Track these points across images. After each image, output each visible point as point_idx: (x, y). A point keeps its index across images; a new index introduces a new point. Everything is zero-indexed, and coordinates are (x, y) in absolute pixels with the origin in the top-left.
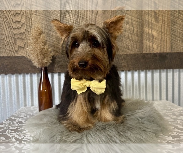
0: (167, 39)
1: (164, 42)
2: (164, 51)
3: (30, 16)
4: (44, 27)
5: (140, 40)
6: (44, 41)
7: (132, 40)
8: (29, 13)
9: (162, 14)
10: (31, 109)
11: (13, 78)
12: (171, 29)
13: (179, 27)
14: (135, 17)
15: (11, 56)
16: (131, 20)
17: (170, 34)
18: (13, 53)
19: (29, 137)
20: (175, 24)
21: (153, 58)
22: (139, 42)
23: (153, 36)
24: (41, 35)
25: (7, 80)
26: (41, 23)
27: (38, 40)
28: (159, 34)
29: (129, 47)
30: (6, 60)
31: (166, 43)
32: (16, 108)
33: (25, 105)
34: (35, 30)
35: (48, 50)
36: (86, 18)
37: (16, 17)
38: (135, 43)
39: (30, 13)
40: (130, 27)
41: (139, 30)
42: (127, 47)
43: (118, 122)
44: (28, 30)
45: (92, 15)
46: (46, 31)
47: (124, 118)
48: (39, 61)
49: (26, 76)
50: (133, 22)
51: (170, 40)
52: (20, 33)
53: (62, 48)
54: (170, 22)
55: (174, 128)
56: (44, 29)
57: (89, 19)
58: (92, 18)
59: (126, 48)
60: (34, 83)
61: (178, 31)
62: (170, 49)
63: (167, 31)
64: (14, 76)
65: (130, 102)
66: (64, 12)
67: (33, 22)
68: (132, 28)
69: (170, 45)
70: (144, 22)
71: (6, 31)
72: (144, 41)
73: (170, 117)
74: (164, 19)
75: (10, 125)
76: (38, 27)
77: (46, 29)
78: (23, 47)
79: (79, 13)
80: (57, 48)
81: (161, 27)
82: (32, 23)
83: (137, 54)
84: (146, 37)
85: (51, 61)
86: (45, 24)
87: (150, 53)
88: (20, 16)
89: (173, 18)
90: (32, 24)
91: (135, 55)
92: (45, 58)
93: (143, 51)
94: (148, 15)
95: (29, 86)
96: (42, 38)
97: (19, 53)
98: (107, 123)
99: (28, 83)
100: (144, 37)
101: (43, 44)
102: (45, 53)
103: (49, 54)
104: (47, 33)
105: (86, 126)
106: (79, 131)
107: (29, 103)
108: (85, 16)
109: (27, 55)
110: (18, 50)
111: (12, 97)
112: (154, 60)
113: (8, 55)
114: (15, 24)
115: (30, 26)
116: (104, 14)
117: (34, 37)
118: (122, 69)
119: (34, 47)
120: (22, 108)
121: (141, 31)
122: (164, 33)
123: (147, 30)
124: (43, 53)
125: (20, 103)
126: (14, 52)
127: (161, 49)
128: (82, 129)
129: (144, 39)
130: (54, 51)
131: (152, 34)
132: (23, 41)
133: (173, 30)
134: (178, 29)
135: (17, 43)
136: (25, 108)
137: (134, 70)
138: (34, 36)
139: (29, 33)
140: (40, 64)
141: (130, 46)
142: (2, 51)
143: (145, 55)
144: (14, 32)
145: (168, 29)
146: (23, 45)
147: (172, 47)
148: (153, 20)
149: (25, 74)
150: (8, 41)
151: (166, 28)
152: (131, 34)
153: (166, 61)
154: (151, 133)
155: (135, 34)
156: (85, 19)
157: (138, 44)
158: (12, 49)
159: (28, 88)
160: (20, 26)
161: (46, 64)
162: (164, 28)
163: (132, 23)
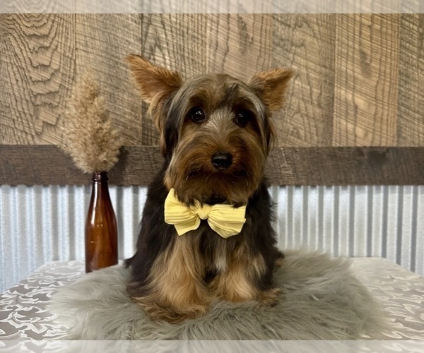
0: (388, 115)
1: (381, 122)
2: (380, 143)
3: (72, 55)
4: (102, 80)
5: (326, 116)
6: (102, 111)
7: (307, 115)
8: (70, 47)
9: (378, 56)
10: (69, 267)
11: (30, 195)
12: (399, 93)
13: (418, 88)
14: (315, 63)
15: (26, 144)
16: (305, 69)
17: (397, 105)
18: (30, 137)
19: (60, 330)
20: (409, 81)
21: (353, 159)
22: (323, 121)
23: (356, 107)
24: (94, 98)
25: (15, 198)
26: (97, 70)
27: (88, 110)
28: (371, 103)
29: (300, 130)
30: (13, 152)
31: (387, 124)
32: (35, 262)
33: (56, 258)
34: (81, 87)
35: (110, 134)
36: (200, 61)
37: (40, 55)
38: (313, 123)
39: (72, 46)
40: (304, 85)
41: (323, 94)
42: (295, 131)
43: (265, 302)
44: (67, 86)
45: (215, 55)
46: (107, 89)
47: (279, 293)
48: (89, 159)
49: (60, 191)
50: (311, 74)
51: (396, 117)
52: (48, 93)
53: (144, 129)
54: (398, 76)
55: (395, 322)
56: (102, 83)
57: (207, 63)
58: (214, 61)
59: (292, 135)
60: (76, 208)
61: (415, 97)
62: (396, 139)
63: (389, 96)
64: (31, 191)
65: (295, 258)
66: (151, 47)
67: (78, 67)
68: (308, 87)
69: (395, 131)
70: (336, 75)
71: (15, 87)
72: (335, 119)
73: (387, 295)
74: (383, 69)
75: (17, 301)
76: (89, 79)
77: (107, 84)
78: (54, 123)
79: (186, 50)
80: (131, 129)
81: (376, 87)
82: (75, 70)
83: (318, 149)
84: (340, 109)
85: (116, 160)
86: (105, 73)
87: (348, 148)
88: (49, 54)
89: (405, 68)
90: (75, 72)
91: (312, 150)
92: (102, 150)
93: (331, 143)
94: (347, 59)
95: (66, 215)
96: (97, 106)
97: (45, 137)
98: (239, 304)
99: (63, 207)
100: (335, 110)
101: (99, 120)
102: (103, 141)
103: (113, 143)
104: (111, 94)
105: (190, 309)
106: (173, 320)
107: (64, 253)
108: (198, 58)
109: (62, 143)
110: (43, 131)
111: (25, 237)
112: (356, 163)
113: (19, 143)
114: (36, 71)
115: (72, 77)
116: (243, 53)
117: (79, 103)
118: (281, 181)
119: (78, 126)
120: (49, 263)
121: (328, 95)
122: (382, 101)
123: (343, 92)
124: (99, 141)
125: (45, 252)
126: (33, 137)
127: (373, 138)
128: (181, 316)
129: (335, 113)
130: (126, 135)
131: (354, 103)
132: (55, 110)
133: (405, 96)
134: (415, 92)
135: (41, 114)
136: (55, 265)
137: (308, 184)
138: (78, 99)
139: (69, 93)
140: (90, 164)
141: (302, 129)
142: (5, 133)
143: (337, 151)
144: (33, 88)
145: (393, 92)
146: (55, 120)
147: (399, 135)
148: (358, 70)
149: (58, 186)
150: (20, 109)
151: (387, 89)
152: (305, 102)
153: (384, 167)
154: (340, 332)
155: (315, 102)
156: (199, 63)
157: (321, 125)
158: (30, 128)
159: (63, 219)
160: (49, 77)
161: (104, 165)
162: (383, 90)
163: (308, 75)
